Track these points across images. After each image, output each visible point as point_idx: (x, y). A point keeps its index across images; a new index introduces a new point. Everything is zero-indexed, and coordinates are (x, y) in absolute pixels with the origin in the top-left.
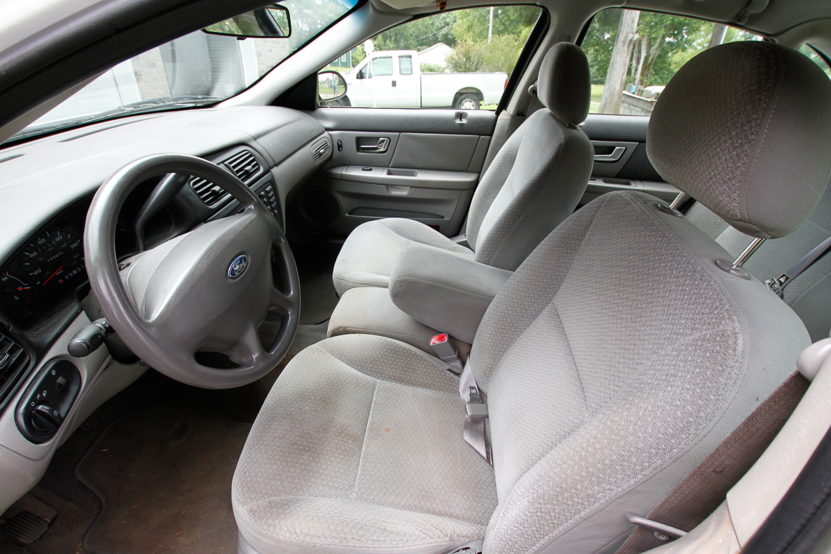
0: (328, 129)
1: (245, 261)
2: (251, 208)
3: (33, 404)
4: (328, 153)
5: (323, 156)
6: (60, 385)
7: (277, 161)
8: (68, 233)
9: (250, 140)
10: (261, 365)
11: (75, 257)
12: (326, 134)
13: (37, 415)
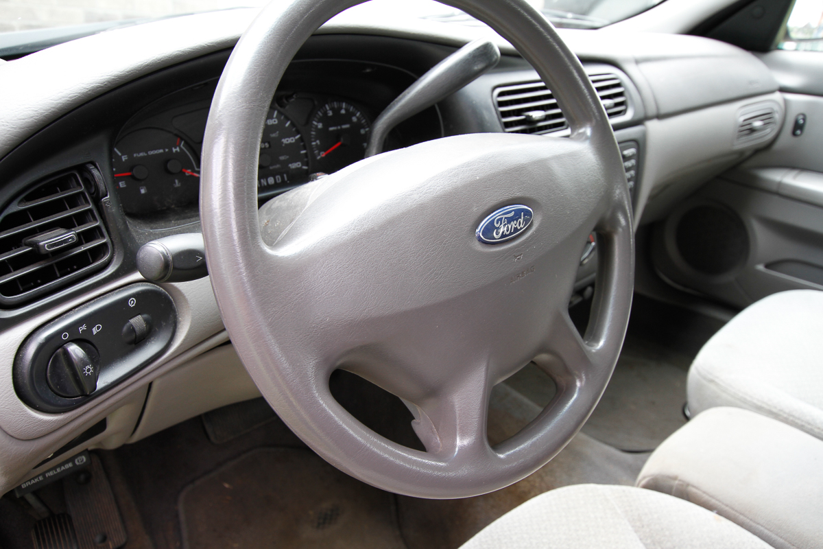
0: (783, 90)
1: (526, 221)
2: (584, 133)
3: (65, 336)
4: (769, 133)
5: (755, 135)
6: (132, 330)
7: (664, 110)
8: (287, 119)
9: (628, 61)
10: (464, 471)
11: (282, 158)
12: (778, 96)
13: (62, 358)
